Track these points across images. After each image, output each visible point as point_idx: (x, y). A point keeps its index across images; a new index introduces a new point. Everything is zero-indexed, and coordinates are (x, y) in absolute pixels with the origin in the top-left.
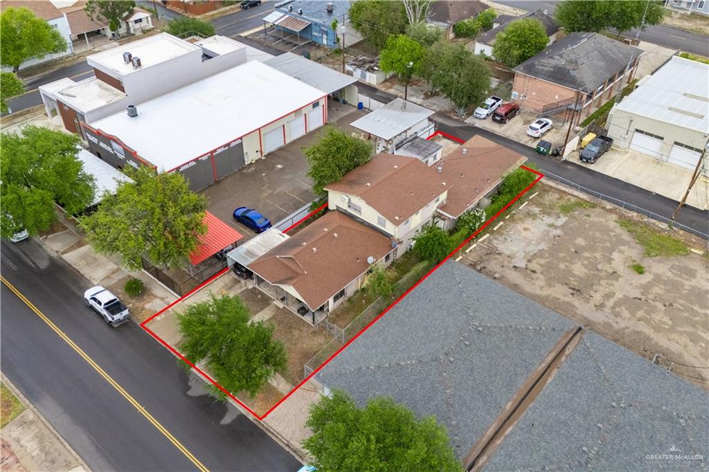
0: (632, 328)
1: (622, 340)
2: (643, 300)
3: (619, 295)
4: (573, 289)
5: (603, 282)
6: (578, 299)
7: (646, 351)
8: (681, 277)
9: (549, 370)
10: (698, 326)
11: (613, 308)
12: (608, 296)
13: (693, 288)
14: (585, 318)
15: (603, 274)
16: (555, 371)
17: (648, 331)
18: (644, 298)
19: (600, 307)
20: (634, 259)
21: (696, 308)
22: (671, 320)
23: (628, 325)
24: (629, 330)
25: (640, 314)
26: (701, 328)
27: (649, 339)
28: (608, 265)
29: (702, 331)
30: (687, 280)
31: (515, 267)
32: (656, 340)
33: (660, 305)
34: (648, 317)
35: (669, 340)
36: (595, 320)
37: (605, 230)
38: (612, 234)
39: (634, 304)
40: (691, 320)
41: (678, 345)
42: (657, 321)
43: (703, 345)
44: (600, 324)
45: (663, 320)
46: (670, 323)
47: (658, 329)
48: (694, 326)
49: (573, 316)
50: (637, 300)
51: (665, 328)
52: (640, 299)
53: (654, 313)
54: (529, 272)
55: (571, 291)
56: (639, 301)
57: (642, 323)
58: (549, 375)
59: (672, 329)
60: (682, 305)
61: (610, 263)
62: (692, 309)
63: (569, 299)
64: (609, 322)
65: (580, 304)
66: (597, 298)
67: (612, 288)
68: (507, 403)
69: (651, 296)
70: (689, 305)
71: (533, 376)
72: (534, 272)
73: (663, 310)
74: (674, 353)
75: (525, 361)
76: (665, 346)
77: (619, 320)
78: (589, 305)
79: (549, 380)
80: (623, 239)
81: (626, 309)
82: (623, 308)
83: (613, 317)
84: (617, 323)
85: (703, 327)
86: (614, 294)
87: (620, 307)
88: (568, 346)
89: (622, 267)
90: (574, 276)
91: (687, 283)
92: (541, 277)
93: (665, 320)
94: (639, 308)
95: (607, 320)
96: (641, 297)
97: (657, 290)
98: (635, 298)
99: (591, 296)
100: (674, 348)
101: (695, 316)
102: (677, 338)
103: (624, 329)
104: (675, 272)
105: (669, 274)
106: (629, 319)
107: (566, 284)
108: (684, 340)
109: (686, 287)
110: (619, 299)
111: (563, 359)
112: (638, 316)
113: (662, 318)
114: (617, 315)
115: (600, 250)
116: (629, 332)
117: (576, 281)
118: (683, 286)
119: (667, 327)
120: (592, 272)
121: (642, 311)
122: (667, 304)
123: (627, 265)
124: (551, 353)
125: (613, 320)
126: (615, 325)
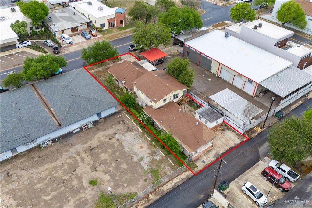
0: (60, 159)
1: (57, 152)
2: (73, 173)
3: (81, 164)
4: (93, 148)
5: (92, 162)
6: (86, 147)
7: (47, 157)
8: (78, 200)
9: (49, 110)
10: (46, 186)
11: (75, 158)
12: (83, 160)
13: (68, 201)
14: (75, 145)
15: (97, 165)
16: (48, 112)
17: (55, 164)
18: (74, 173)
19: (78, 154)
20: (102, 185)
21: (55, 193)
22: (56, 177)
23: (63, 158)
24: (60, 157)
25: (66, 167)
26: (44, 186)
27: (51, 162)
28: (102, 170)
29: (42, 186)
30: (75, 201)
31: (116, 134)
32: (49, 164)
33: (66, 177)
34: (62, 169)
35: (46, 169)
36: (72, 148)
37: (130, 183)
38: (125, 185)
39: (73, 168)
40: (51, 186)
41: (42, 171)
42: (58, 171)
43: (36, 181)
44: (69, 148)
45: (57, 173)
46: (54, 175)
47: (54, 168)
48: (46, 184)
49: (78, 142)
50: (74, 170)
51: (53, 171)
52: (74, 171)
53: (63, 172)
54: (111, 137)
55: (93, 147)
56: (73, 170)
57: (61, 164)
58: (47, 110)
59: (50, 174)
60: (61, 187)
61: (103, 171)
62: (57, 191)
63: (89, 144)
64: (68, 152)
65: (83, 147)
66: (84, 155)
67: (87, 164)
68: (45, 97)
69: (73, 177)
70: (59, 191)
71: (50, 106)
72: (111, 139)
73: (63, 177)
74: (39, 167)
75: (56, 105)
76: (44, 166)
77: (67, 157)
78: (82, 150)
79: (46, 109)
80: (119, 188)
81: (71, 163)
82: (73, 162)
83: (70, 155)
84: (66, 155)
85: (44, 188)
86: (83, 163)
87: (74, 160)
88: (55, 119)
89: (98, 175)
90: (101, 152)
91: (73, 200)
92: (106, 140)
93: (57, 174)
94: (69, 168)
95: (70, 152)
96: (75, 172)
97: (75, 182)
98: (76, 170)
99: (85, 153)
100: (41, 169)
101: (51, 189)
102: (45, 173)
103: (62, 156)
104: (83, 199)
105: (83, 195)
106: (66, 160)
107: (97, 147)
108: (43, 175)
109: (70, 198)
110: (79, 163)
111: (51, 116)
112: (65, 165)
113: (59, 174)
114: (70, 157)
115: (114, 172)
116: (59, 157)
117: (98, 152)
118: (72, 197)
119: (53, 173)
120: (100, 161)
121: (67, 168)
122: (65, 181)
123: (98, 179)
124: (56, 113)
125: (68, 154)
126: (66, 154)
